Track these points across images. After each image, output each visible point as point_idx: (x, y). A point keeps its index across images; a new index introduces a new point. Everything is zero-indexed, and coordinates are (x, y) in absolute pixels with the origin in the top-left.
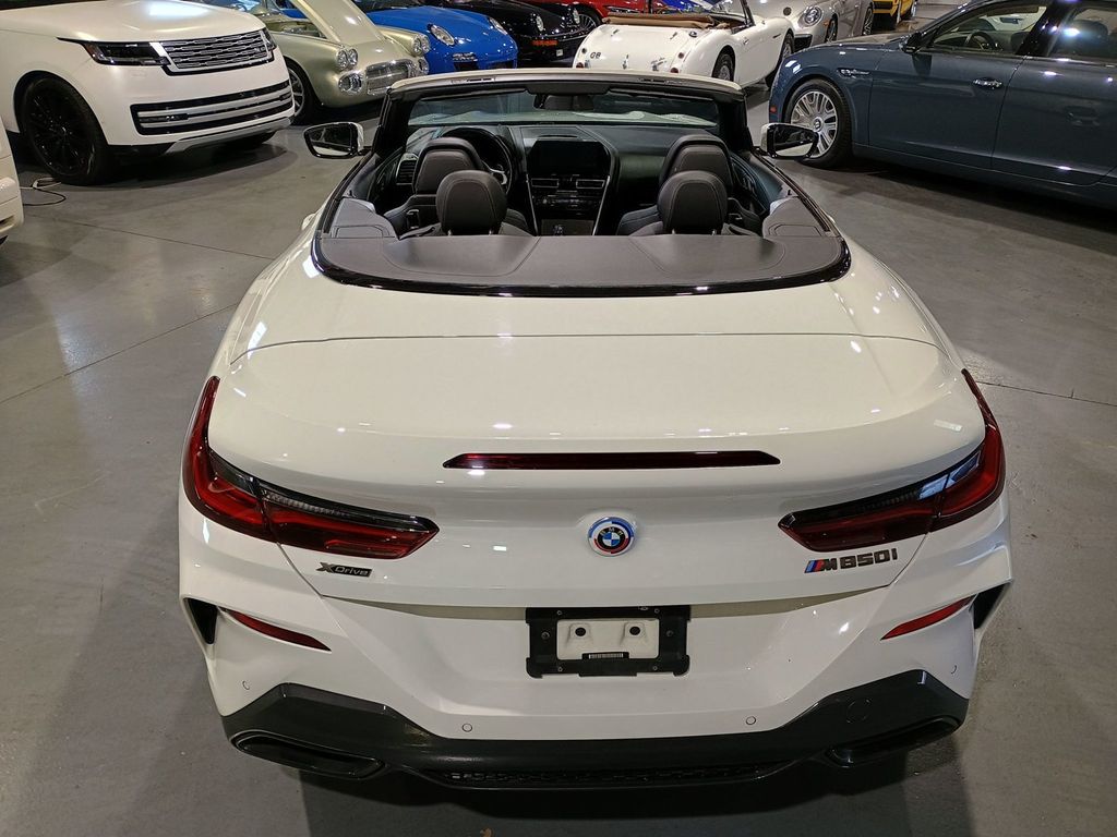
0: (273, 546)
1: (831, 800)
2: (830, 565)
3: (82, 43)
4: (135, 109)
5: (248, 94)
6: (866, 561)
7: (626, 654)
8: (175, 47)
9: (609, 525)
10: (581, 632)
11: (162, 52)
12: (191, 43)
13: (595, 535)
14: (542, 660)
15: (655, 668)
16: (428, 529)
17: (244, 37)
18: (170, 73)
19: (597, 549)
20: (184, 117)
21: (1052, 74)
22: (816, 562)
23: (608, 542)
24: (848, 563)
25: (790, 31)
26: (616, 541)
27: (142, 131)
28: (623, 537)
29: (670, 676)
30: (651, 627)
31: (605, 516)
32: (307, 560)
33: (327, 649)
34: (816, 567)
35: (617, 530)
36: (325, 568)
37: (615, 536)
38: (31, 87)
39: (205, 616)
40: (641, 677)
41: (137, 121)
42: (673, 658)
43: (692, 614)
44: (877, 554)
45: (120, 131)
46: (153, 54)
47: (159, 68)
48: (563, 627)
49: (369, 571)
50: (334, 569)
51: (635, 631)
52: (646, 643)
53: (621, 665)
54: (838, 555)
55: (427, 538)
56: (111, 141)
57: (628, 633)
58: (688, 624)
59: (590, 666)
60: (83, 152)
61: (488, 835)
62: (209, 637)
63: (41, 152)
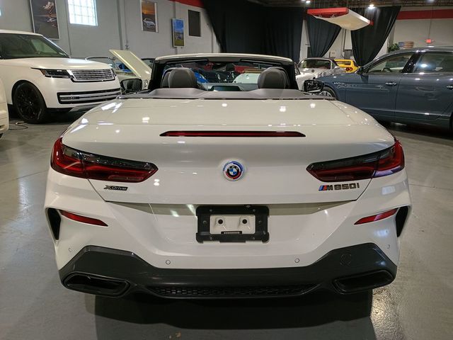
0: (85, 180)
1: (338, 323)
2: (330, 188)
3: (40, 69)
4: (59, 94)
5: (104, 91)
6: (345, 187)
7: (241, 232)
8: (76, 72)
9: (232, 164)
10: (221, 222)
11: (71, 74)
12: (83, 71)
13: (226, 170)
14: (203, 235)
15: (254, 238)
16: (153, 169)
17: (104, 70)
18: (73, 81)
19: (227, 177)
20: (78, 98)
21: (419, 79)
22: (324, 186)
23: (231, 173)
24: (338, 187)
26: (235, 174)
27: (61, 103)
28: (238, 170)
29: (260, 243)
30: (252, 219)
31: (230, 160)
32: (100, 184)
33: (107, 226)
34: (323, 188)
35: (235, 167)
36: (107, 187)
37: (235, 170)
38: (19, 86)
40: (248, 243)
41: (59, 99)
42: (262, 234)
43: (270, 213)
44: (351, 184)
45: (52, 102)
46: (68, 74)
47: (70, 79)
48: (213, 219)
49: (127, 188)
50: (111, 188)
51: (245, 222)
52: (250, 227)
53: (238, 238)
54: (333, 184)
55: (153, 173)
56: (49, 106)
57: (241, 222)
58: (269, 219)
59: (224, 238)
60: (37, 111)
61: (179, 335)
62: (56, 236)
63: (20, 111)
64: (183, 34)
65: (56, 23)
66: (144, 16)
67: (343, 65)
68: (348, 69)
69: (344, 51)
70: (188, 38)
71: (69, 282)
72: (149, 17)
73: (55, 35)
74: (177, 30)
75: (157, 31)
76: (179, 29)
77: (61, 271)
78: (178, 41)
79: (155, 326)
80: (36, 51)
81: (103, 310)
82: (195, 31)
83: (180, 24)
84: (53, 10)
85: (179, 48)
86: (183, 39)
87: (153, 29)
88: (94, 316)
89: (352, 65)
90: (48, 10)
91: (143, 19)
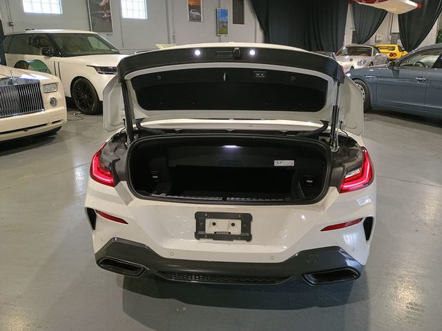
3: (94, 67)
7: (230, 233)
10: (214, 224)
14: (200, 233)
15: (240, 238)
25: (352, 67)
29: (245, 242)
30: (238, 223)
33: (128, 224)
38: (76, 81)
39: (92, 214)
40: (235, 241)
42: (246, 236)
48: (208, 222)
51: (233, 225)
52: (237, 230)
53: (227, 237)
56: (101, 99)
57: (231, 225)
58: (252, 223)
59: (217, 237)
60: (91, 104)
61: (185, 309)
62: (94, 227)
63: (77, 103)
64: (227, 22)
65: (110, 19)
66: (190, 7)
67: (386, 51)
68: (392, 55)
69: (391, 34)
70: (231, 26)
71: (101, 263)
72: (195, 7)
73: (109, 29)
74: (221, 19)
75: (202, 21)
76: (223, 18)
77: (96, 254)
78: (222, 30)
79: (167, 300)
80: (91, 47)
81: (129, 285)
82: (239, 19)
83: (225, 13)
84: (107, 6)
85: (223, 36)
86: (227, 27)
87: (198, 19)
88: (122, 289)
89: (396, 50)
90: (103, 7)
91: (190, 10)
